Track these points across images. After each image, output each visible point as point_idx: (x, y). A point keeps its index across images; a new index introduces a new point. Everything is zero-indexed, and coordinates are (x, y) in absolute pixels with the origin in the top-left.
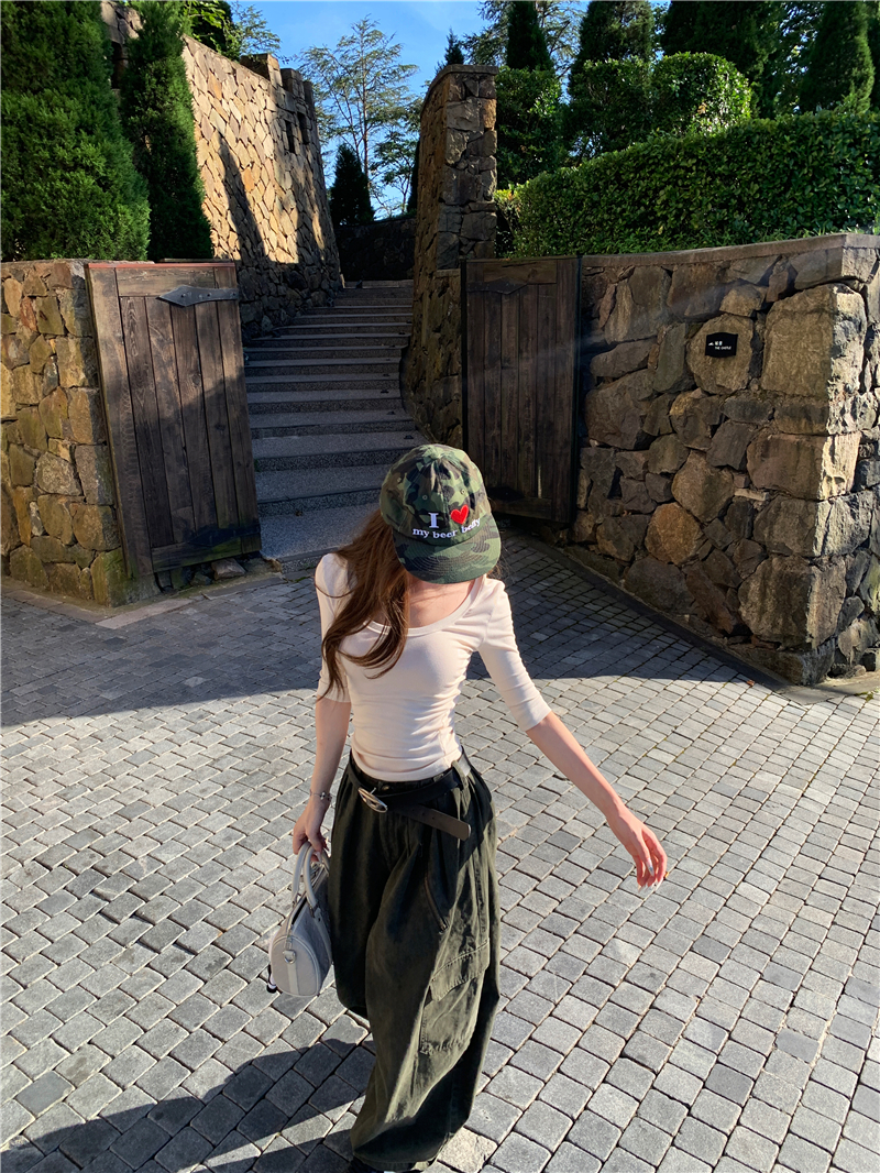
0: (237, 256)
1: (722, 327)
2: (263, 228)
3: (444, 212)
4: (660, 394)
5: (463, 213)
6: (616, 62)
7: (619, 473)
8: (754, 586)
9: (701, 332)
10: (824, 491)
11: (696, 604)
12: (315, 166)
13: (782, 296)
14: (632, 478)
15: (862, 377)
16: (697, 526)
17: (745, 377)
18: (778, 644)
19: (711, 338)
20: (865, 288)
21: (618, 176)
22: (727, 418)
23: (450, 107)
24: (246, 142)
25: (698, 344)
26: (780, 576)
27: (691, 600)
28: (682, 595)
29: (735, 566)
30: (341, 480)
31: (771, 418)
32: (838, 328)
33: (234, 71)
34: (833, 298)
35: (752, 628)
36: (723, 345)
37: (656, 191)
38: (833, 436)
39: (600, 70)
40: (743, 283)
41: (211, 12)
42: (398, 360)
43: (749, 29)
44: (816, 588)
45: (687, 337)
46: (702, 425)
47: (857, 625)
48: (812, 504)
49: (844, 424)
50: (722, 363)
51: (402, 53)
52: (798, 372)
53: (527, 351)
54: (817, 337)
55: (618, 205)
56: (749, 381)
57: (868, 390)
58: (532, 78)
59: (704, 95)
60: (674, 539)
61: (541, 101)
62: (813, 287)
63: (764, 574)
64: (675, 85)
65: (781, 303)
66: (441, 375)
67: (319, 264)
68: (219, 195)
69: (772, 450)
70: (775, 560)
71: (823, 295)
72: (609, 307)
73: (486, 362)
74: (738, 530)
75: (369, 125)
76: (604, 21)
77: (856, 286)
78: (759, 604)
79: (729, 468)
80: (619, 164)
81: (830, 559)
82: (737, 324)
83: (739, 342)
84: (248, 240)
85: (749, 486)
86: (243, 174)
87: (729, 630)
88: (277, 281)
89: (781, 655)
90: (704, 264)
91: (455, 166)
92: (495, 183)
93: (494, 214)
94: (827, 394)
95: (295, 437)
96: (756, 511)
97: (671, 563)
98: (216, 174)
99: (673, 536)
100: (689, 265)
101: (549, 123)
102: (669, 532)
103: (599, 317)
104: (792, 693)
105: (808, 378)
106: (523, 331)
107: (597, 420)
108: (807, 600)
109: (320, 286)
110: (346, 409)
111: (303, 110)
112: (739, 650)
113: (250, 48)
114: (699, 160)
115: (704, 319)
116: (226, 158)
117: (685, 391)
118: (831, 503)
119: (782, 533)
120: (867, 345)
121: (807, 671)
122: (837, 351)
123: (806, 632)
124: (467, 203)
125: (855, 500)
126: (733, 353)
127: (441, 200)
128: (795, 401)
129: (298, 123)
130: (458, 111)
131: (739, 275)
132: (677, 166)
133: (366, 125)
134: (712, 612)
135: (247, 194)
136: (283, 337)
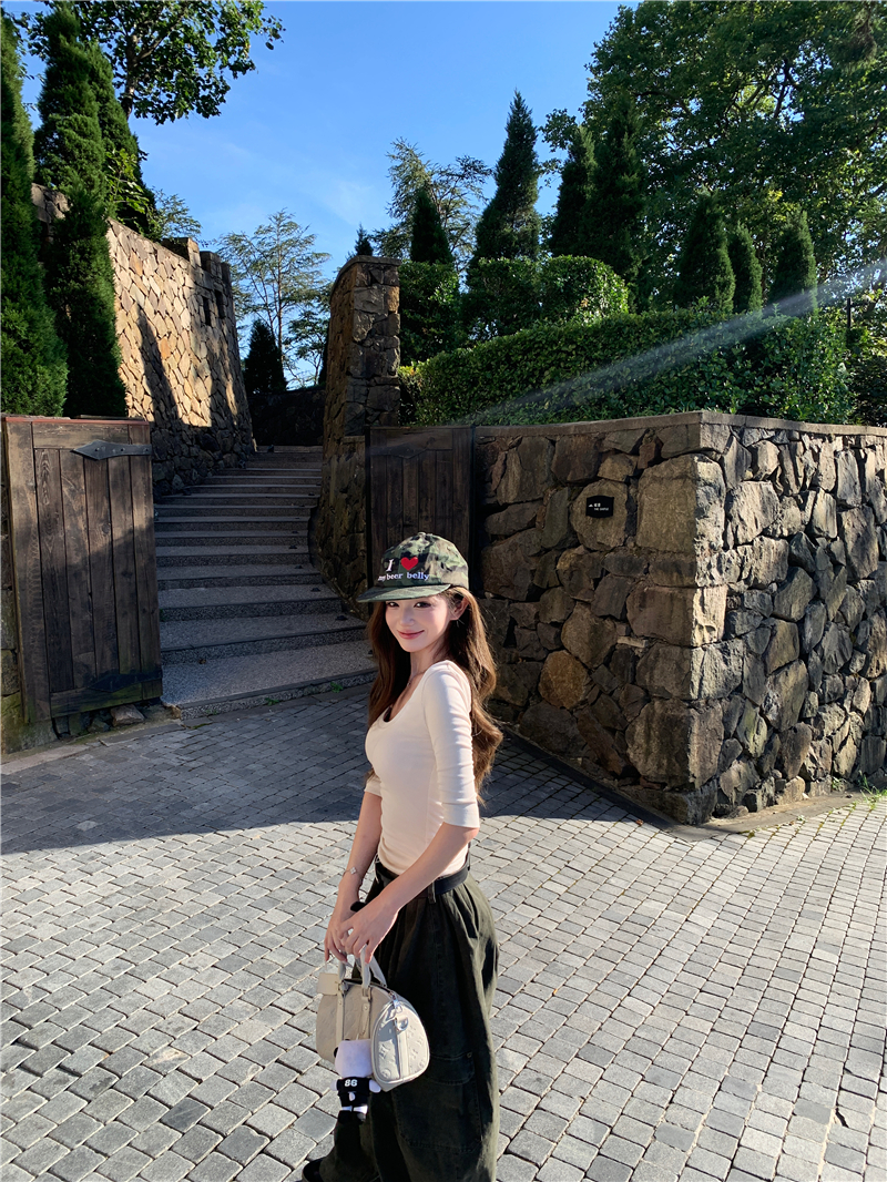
0: (151, 418)
1: (600, 491)
2: (177, 393)
3: (352, 384)
4: (547, 550)
5: (369, 386)
6: (508, 261)
7: (513, 623)
8: (640, 728)
9: (581, 495)
10: (697, 638)
11: (588, 747)
12: (230, 339)
13: (651, 464)
14: (525, 628)
15: (725, 536)
16: (585, 672)
17: (622, 535)
18: (664, 785)
19: (591, 500)
20: (722, 458)
21: (508, 357)
22: (608, 573)
23: (358, 292)
24: (164, 314)
25: (579, 505)
26: (662, 718)
27: (583, 743)
28: (575, 738)
29: (622, 710)
30: (247, 629)
31: (647, 572)
32: (700, 492)
33: (156, 252)
34: (694, 466)
35: (639, 770)
36: (602, 506)
37: (542, 372)
38: (702, 588)
39: (493, 266)
40: (617, 452)
41: (136, 199)
42: (307, 519)
43: (624, 238)
44: (695, 730)
45: (569, 499)
46: (585, 579)
47: (737, 767)
48: (687, 650)
49: (712, 578)
50: (601, 522)
51: (315, 242)
52: (668, 531)
53: (427, 510)
54: (682, 500)
55: (509, 382)
56: (626, 539)
57: (731, 547)
58: (433, 272)
59: (586, 291)
60: (565, 685)
61: (440, 290)
62: (677, 457)
63: (647, 717)
64: (560, 282)
65: (650, 470)
66: (348, 532)
67: (231, 429)
68: (135, 361)
69: (649, 602)
70: (657, 704)
71: (686, 464)
72: (500, 472)
73: (389, 520)
74: (622, 675)
75: (283, 304)
76: (498, 226)
77: (713, 456)
78: (645, 746)
79: (612, 618)
80: (509, 347)
81: (707, 703)
82: (613, 488)
83: (616, 504)
84: (162, 404)
85: (630, 634)
86: (159, 342)
87: (618, 771)
88: (189, 443)
89: (667, 794)
90: (583, 435)
91: (362, 343)
92: (398, 360)
93: (398, 388)
94: (694, 551)
95: (203, 589)
96: (637, 658)
97: (563, 708)
98: (133, 341)
99: (564, 681)
100: (570, 436)
101: (448, 309)
102: (560, 678)
103: (491, 482)
104: (678, 832)
105: (677, 536)
106: (422, 492)
107: (492, 574)
108: (687, 741)
109: (232, 449)
110: (253, 563)
111: (220, 288)
112: (629, 791)
113: (172, 231)
114: (578, 346)
115: (584, 483)
116: (144, 327)
117: (570, 548)
118: (704, 649)
119: (662, 678)
120: (727, 507)
121: (692, 810)
122: (701, 513)
123: (688, 772)
124: (372, 377)
125: (726, 647)
126: (610, 514)
127: (348, 373)
128: (666, 556)
129: (214, 299)
130: (365, 295)
131: (613, 446)
132: (559, 351)
133: (280, 304)
134: (603, 755)
135: (163, 361)
136: (194, 496)
